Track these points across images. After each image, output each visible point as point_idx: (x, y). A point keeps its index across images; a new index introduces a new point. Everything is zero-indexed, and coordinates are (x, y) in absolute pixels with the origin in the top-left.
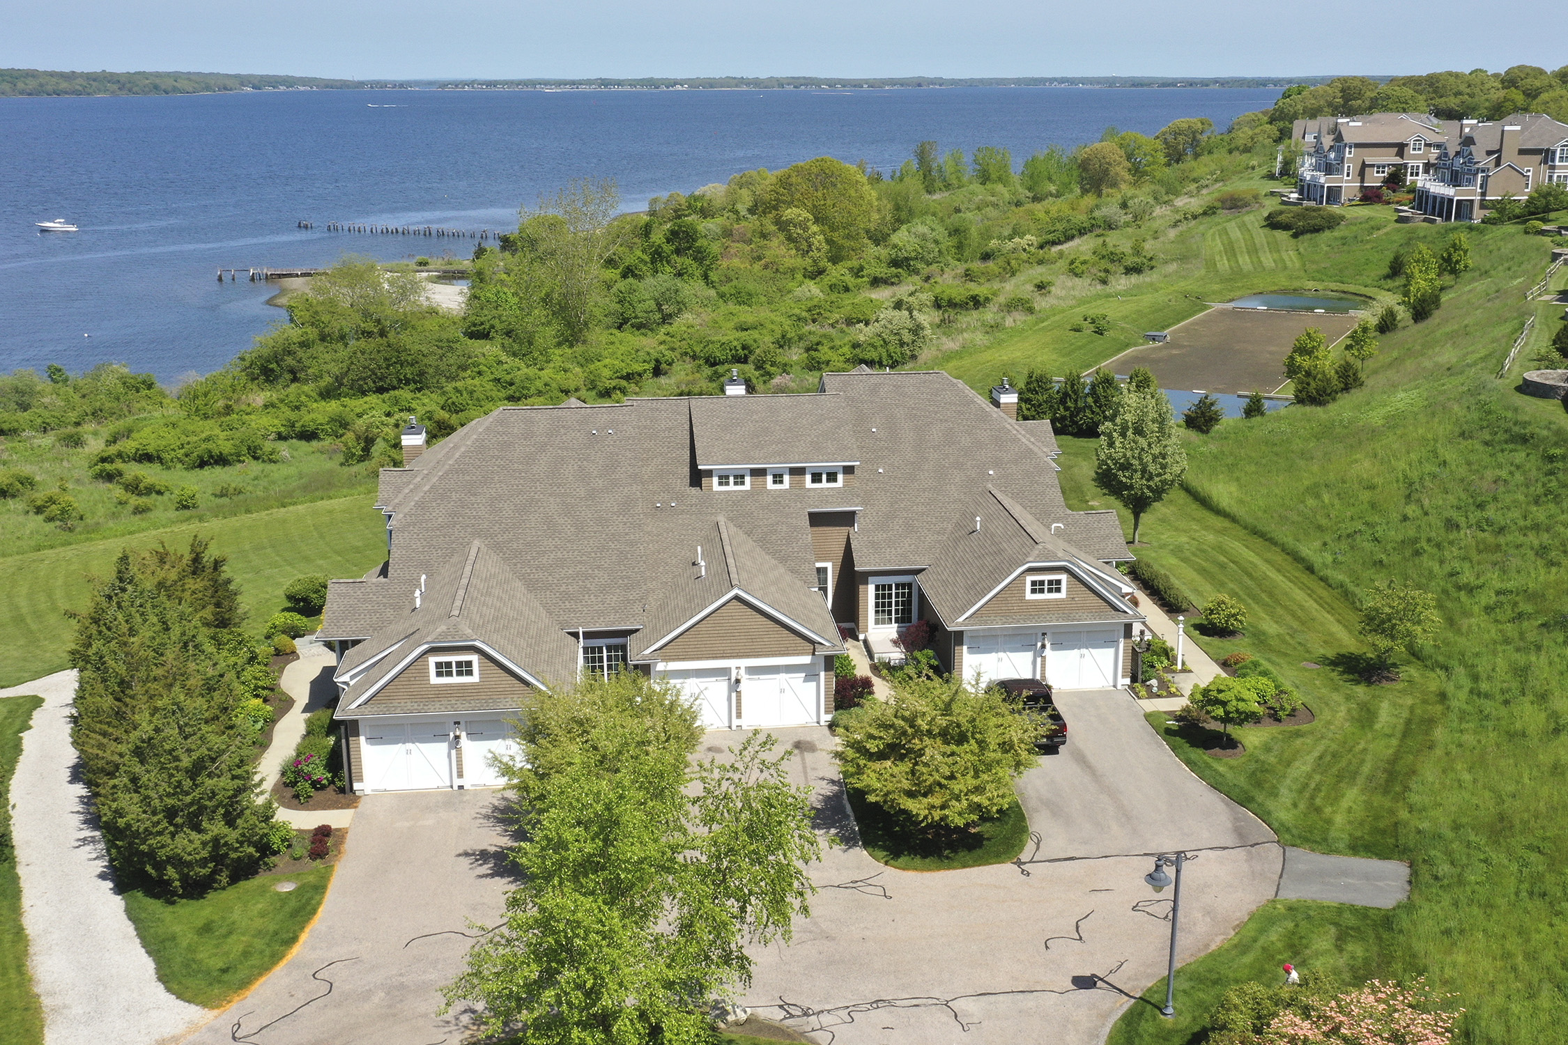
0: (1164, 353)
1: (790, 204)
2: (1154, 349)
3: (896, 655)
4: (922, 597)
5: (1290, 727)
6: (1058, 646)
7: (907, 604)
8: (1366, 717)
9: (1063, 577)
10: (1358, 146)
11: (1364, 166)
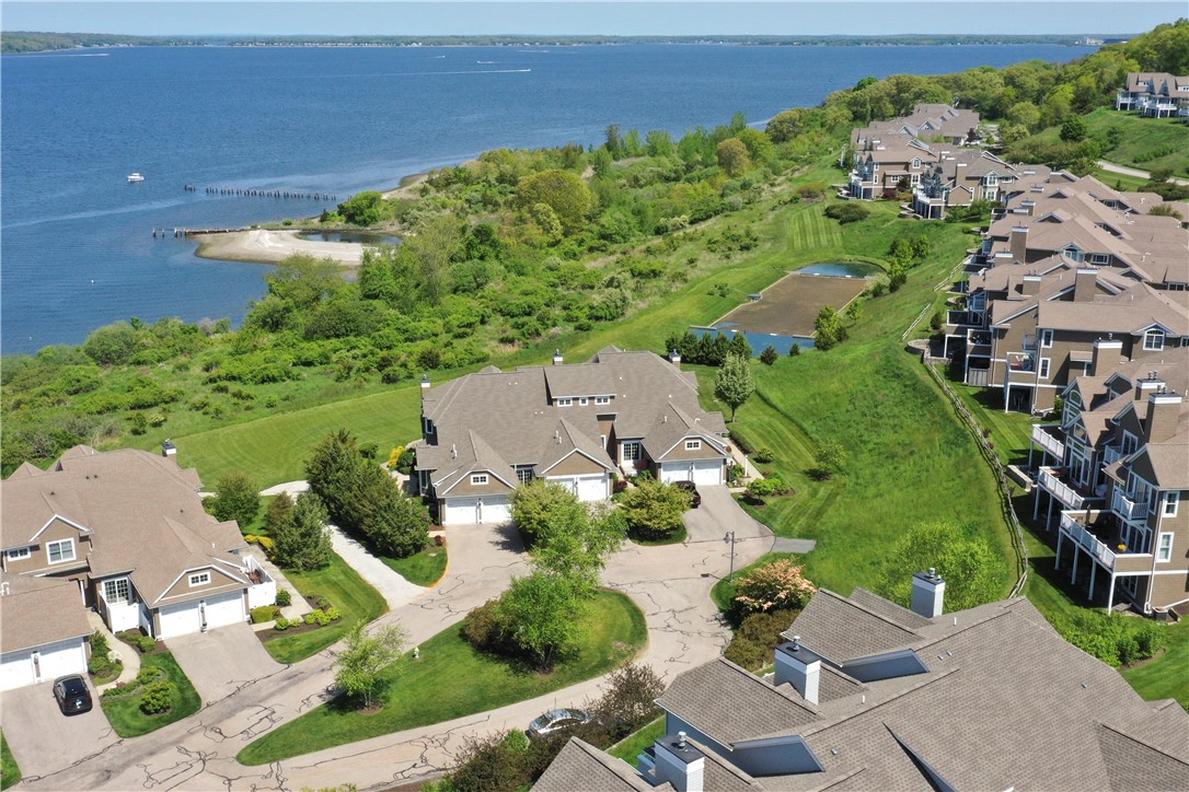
0: (759, 307)
1: (538, 200)
2: (753, 305)
3: (634, 472)
4: (643, 448)
5: (785, 497)
6: (697, 468)
7: (637, 452)
8: (814, 493)
9: (700, 441)
10: (881, 164)
11: (885, 176)
